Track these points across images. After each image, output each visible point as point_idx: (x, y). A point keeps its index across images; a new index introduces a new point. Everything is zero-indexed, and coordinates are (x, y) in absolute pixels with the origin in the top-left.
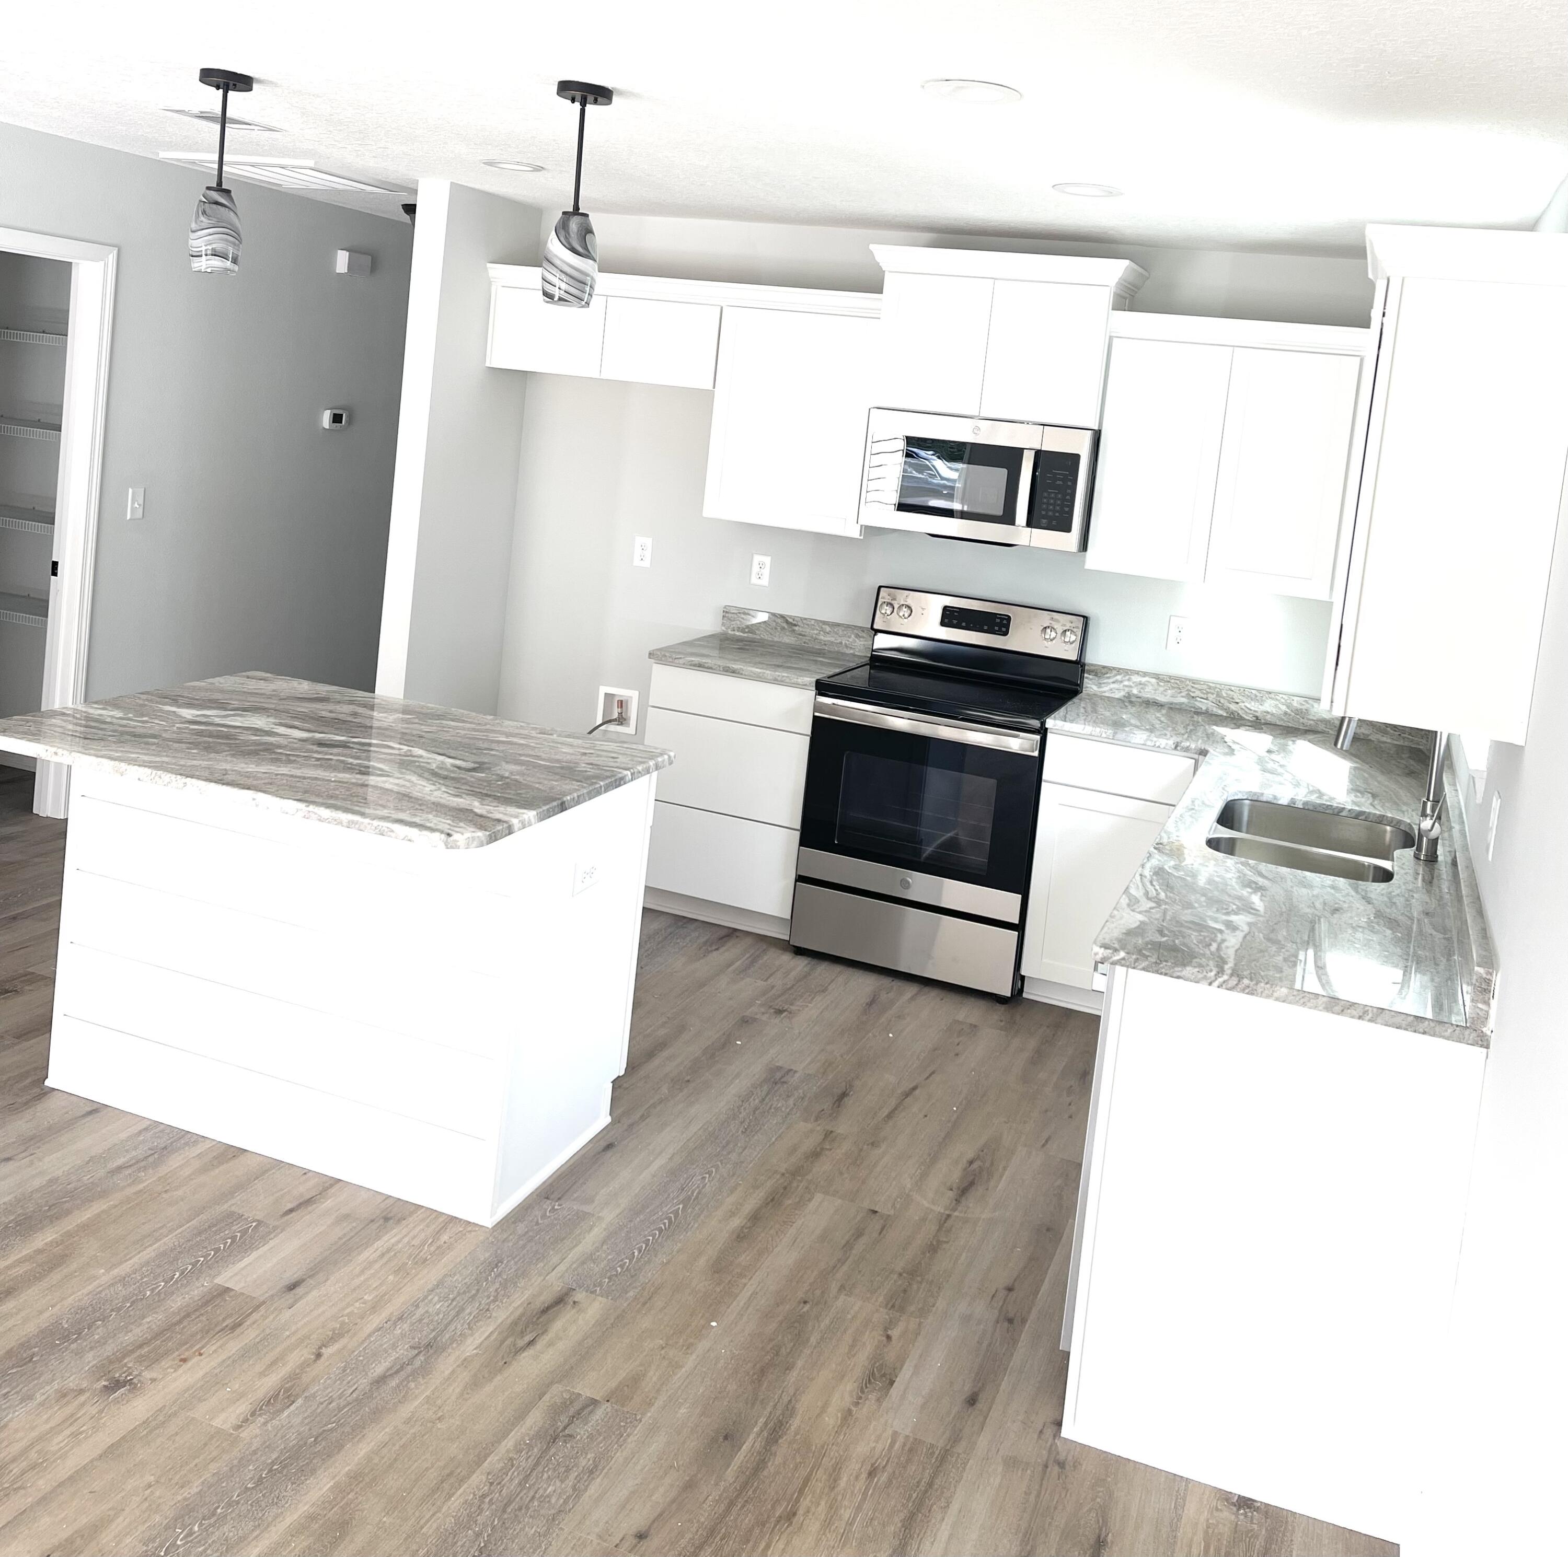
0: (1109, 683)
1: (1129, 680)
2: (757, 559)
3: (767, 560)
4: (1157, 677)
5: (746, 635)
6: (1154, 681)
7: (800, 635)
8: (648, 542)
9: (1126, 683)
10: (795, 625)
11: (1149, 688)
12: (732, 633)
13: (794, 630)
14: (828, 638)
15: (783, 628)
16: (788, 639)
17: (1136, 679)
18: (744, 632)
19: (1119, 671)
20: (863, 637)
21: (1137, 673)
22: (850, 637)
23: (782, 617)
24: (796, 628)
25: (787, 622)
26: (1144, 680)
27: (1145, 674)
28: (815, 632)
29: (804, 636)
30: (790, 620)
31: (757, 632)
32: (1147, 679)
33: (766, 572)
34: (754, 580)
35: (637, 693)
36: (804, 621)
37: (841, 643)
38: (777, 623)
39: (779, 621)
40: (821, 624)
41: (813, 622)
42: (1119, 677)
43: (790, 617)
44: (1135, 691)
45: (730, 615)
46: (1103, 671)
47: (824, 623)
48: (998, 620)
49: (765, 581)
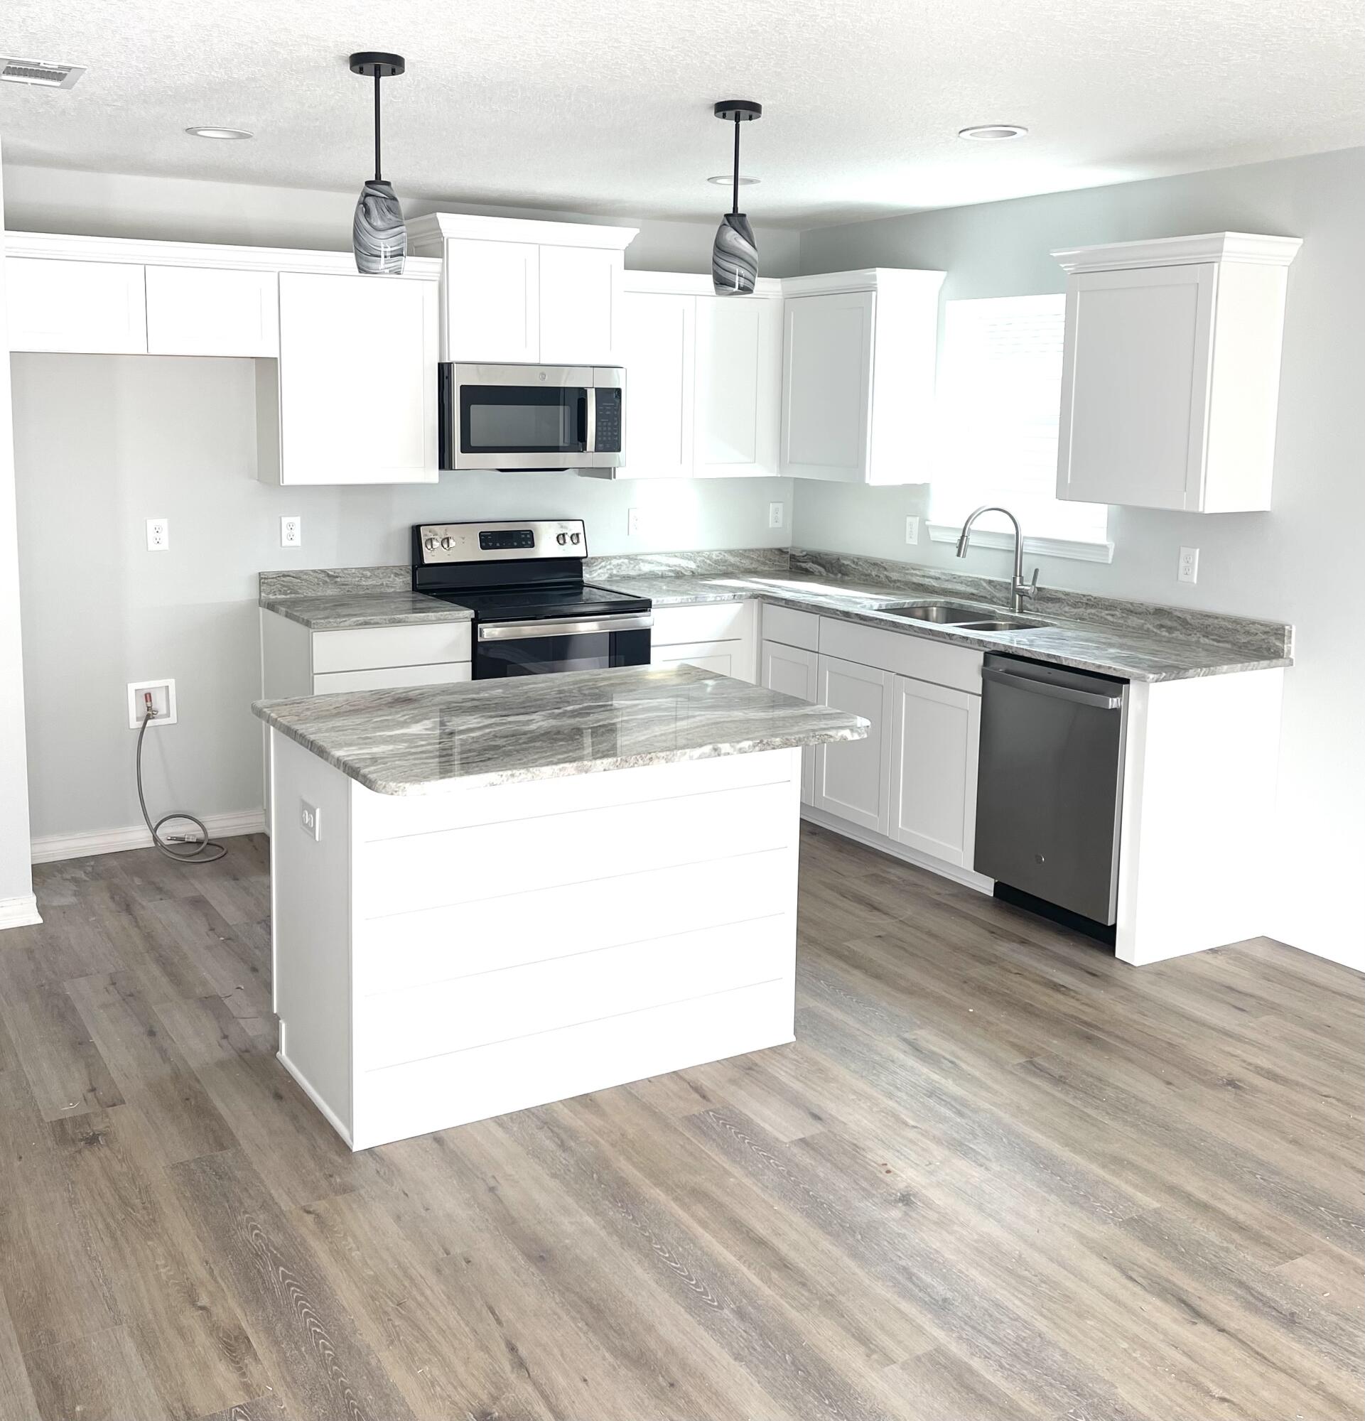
0: (596, 570)
1: (610, 564)
2: (285, 521)
3: (297, 521)
4: (628, 557)
5: (288, 596)
6: (626, 561)
7: (343, 585)
8: (164, 523)
9: (608, 567)
10: (337, 577)
11: (624, 567)
12: (274, 597)
13: (336, 582)
14: (370, 582)
15: (325, 582)
16: (331, 591)
17: (615, 562)
18: (286, 594)
19: (603, 559)
20: (401, 575)
21: (615, 557)
22: (390, 577)
23: (323, 571)
24: (338, 580)
25: (329, 576)
26: (619, 561)
27: (620, 557)
28: (357, 579)
29: (347, 585)
30: (331, 573)
31: (300, 591)
32: (622, 560)
33: (297, 532)
34: (286, 542)
35: (173, 680)
36: (346, 572)
37: (382, 584)
38: (318, 579)
39: (321, 576)
40: (361, 571)
41: (353, 571)
42: (603, 564)
43: (331, 570)
44: (615, 572)
45: (270, 580)
46: (592, 561)
47: (364, 569)
48: (523, 536)
49: (297, 541)
